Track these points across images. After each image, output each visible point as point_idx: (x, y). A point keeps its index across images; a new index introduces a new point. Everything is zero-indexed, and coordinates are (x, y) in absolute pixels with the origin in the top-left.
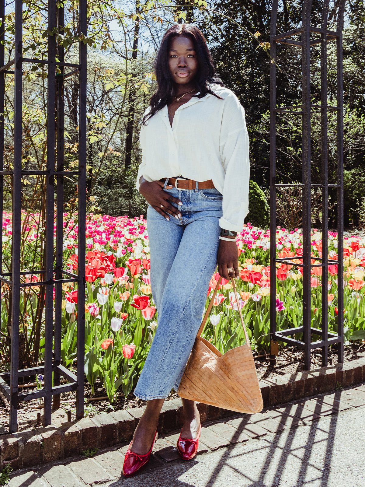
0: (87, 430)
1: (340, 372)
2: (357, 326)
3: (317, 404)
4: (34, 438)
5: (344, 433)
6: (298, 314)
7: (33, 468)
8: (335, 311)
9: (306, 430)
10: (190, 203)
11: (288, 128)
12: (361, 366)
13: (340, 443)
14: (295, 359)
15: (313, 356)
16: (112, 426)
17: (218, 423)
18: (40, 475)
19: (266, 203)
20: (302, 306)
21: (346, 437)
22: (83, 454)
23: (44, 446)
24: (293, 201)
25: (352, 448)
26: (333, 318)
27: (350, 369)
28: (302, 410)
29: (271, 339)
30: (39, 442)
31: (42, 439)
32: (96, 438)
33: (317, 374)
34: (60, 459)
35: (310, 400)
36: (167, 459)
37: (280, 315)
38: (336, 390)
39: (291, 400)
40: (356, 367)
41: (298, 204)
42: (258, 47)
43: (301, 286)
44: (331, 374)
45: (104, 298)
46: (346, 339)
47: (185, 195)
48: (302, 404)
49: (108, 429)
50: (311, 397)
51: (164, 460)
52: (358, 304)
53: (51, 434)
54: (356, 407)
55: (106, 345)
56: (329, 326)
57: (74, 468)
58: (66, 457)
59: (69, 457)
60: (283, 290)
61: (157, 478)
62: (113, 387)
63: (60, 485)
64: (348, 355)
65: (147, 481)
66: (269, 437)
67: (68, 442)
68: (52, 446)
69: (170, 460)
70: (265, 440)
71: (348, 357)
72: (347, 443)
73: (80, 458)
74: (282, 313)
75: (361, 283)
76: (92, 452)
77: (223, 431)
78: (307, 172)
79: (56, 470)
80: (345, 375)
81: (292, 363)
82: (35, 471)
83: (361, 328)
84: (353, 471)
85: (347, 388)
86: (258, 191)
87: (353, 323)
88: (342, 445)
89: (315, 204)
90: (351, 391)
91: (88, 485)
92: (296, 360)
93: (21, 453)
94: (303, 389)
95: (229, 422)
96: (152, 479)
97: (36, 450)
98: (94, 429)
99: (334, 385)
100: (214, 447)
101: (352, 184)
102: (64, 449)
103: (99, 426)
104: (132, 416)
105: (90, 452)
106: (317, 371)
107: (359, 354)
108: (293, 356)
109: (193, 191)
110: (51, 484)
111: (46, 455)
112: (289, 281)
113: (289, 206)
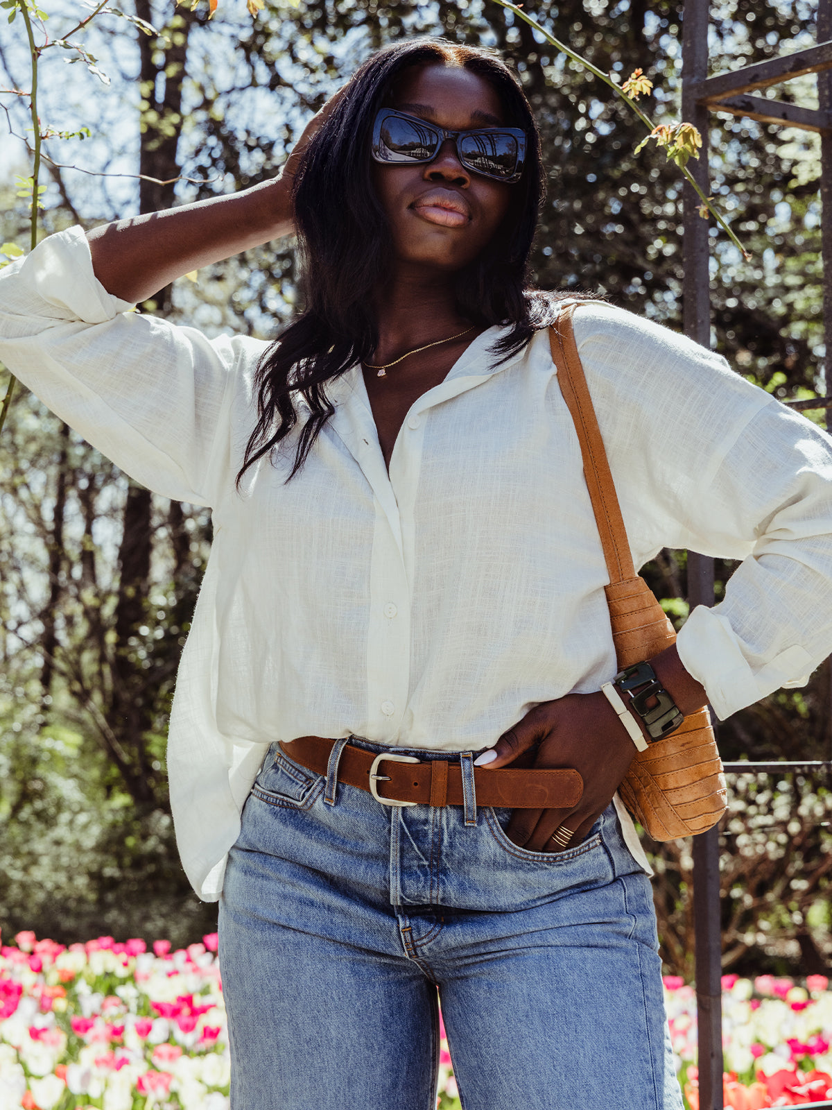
10: (444, 871)
42: (644, 143)
47: (419, 836)
109: (453, 814)
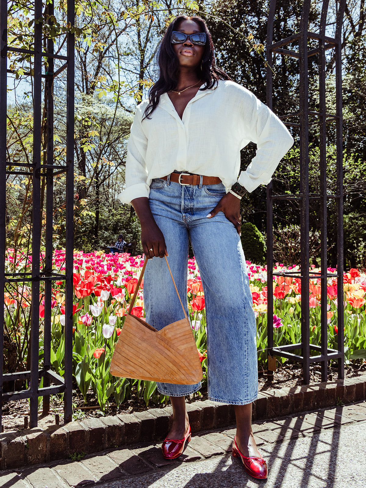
0: (73, 432)
1: (340, 387)
2: (357, 346)
3: (317, 418)
4: (18, 439)
5: (346, 444)
6: (297, 331)
7: (17, 470)
8: (334, 330)
9: (305, 441)
11: (286, 173)
12: (363, 382)
13: (342, 454)
14: (294, 375)
15: (312, 373)
16: (100, 430)
17: (212, 432)
18: (23, 477)
19: (265, 245)
20: (300, 324)
21: (348, 448)
22: (70, 458)
23: (29, 447)
24: (291, 243)
25: (356, 459)
26: (333, 336)
27: (351, 384)
28: (302, 423)
29: (268, 355)
30: (23, 443)
31: (26, 440)
32: (84, 441)
33: (317, 388)
34: (45, 462)
35: (310, 414)
36: (157, 465)
37: (277, 332)
38: (336, 406)
39: (290, 413)
40: (357, 383)
41: (296, 245)
43: (299, 309)
44: (332, 389)
45: (98, 310)
46: (346, 358)
48: (301, 417)
49: (97, 433)
50: (310, 411)
51: (154, 465)
52: (359, 325)
53: (37, 436)
54: (358, 421)
55: (99, 354)
56: (329, 344)
57: (59, 471)
58: (52, 460)
59: (55, 460)
60: (281, 312)
61: (146, 482)
62: (105, 395)
63: (43, 487)
64: (348, 373)
65: (135, 484)
66: (266, 446)
67: (54, 444)
68: (37, 448)
69: (161, 465)
70: (262, 449)
71: (349, 375)
72: (350, 454)
73: (67, 461)
74: (280, 331)
75: (361, 301)
76: (79, 456)
77: (218, 440)
78: (305, 180)
79: (41, 473)
80: (345, 390)
81: (291, 379)
82: (19, 473)
83: (362, 348)
84: (357, 481)
85: (348, 404)
86: (257, 233)
87: (354, 342)
88: (345, 456)
89: (313, 246)
90: (353, 407)
91: (73, 487)
92: (294, 377)
93: (4, 454)
94: (302, 403)
95: (224, 432)
96: (141, 483)
97: (20, 451)
98: (82, 432)
99: (334, 400)
100: (207, 454)
101: (349, 228)
102: (50, 452)
103: (87, 429)
104: (122, 421)
105: (77, 456)
106: (316, 385)
107: (359, 373)
108: (292, 373)
109: (196, 186)
110: (34, 485)
111: (31, 457)
112: (287, 305)
113: (287, 248)
